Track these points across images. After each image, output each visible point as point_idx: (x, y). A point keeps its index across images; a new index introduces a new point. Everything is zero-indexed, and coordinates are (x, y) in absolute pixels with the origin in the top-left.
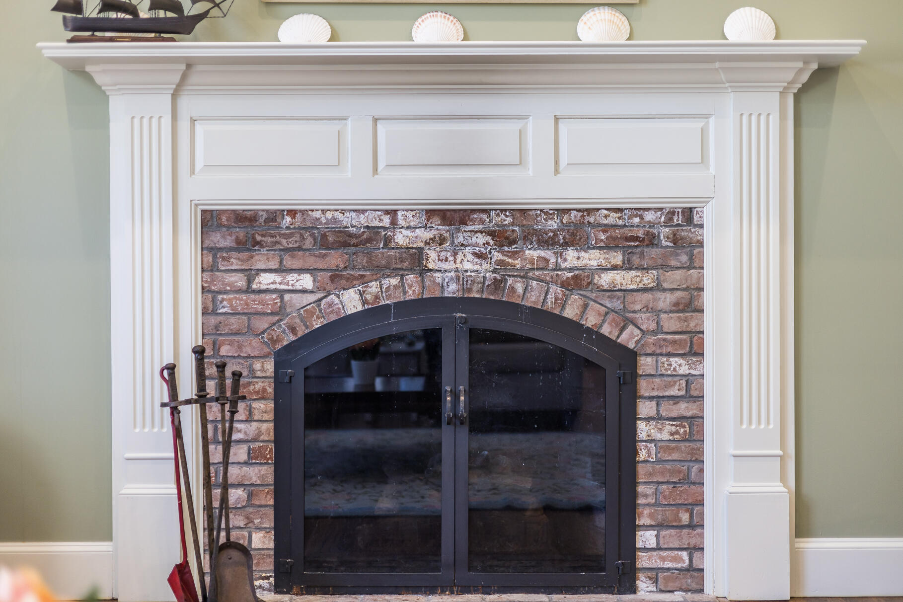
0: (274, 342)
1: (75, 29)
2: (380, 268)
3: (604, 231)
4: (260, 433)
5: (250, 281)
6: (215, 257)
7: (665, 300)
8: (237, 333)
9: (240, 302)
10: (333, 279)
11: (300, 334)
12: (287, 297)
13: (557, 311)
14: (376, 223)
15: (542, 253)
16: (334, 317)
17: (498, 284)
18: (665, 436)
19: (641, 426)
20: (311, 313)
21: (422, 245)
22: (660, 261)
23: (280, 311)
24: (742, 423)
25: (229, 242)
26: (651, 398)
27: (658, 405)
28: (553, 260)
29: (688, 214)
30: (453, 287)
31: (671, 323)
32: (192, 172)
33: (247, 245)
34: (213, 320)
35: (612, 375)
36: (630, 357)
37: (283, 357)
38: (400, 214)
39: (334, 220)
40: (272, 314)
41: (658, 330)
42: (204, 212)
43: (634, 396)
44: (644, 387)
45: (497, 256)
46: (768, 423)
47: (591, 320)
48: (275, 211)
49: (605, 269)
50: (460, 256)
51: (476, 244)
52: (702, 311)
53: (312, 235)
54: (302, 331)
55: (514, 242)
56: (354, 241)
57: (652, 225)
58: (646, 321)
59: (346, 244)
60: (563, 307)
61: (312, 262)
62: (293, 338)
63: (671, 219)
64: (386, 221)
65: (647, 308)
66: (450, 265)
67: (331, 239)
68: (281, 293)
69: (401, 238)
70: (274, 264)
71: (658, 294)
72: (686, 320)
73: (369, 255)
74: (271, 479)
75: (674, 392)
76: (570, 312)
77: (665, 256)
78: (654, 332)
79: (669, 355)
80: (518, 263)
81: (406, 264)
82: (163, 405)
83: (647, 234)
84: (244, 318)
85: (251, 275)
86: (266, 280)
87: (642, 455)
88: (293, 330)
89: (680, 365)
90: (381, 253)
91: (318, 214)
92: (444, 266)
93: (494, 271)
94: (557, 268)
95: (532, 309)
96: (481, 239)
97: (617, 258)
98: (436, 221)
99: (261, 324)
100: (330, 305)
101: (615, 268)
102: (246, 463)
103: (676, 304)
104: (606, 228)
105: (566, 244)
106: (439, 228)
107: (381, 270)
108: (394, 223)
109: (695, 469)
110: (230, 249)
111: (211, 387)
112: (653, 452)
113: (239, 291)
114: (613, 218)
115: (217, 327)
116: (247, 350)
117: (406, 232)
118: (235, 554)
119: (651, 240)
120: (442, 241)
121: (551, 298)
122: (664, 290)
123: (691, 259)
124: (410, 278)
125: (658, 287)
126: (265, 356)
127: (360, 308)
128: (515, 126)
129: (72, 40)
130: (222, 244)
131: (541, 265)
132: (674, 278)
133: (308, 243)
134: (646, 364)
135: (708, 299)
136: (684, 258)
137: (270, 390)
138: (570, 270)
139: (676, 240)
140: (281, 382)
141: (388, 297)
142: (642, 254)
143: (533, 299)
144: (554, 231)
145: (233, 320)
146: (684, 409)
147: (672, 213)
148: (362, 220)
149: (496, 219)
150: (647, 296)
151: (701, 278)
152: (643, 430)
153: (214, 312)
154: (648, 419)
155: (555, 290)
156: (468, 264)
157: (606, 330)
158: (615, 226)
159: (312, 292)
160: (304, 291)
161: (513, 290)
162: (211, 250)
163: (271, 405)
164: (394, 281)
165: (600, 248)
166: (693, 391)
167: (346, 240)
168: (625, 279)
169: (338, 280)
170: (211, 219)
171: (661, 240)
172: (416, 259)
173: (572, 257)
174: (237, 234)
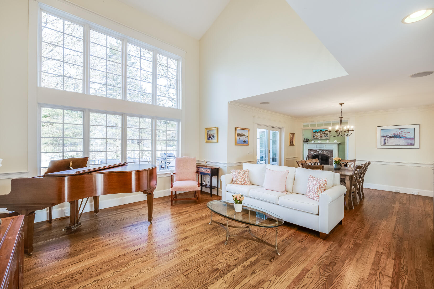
13: (325, 154)
17: (322, 153)
23: (312, 154)
32: (308, 148)
33: (310, 151)
36: (329, 157)
37: (312, 156)
47: (327, 155)
48: (312, 149)
55: (323, 151)
58: (330, 155)
86: (311, 152)
89: (332, 157)
100: (314, 154)
111: (308, 157)
117: (318, 150)
119: (330, 151)
134: (330, 157)
152: (330, 160)
156: (321, 152)
158: (328, 150)
163: (311, 158)
166: (332, 158)
167: (315, 151)
168: (329, 153)
169: (315, 152)
170: (309, 150)
171: (331, 151)
172: (318, 152)
173: (326, 152)
174: (310, 150)
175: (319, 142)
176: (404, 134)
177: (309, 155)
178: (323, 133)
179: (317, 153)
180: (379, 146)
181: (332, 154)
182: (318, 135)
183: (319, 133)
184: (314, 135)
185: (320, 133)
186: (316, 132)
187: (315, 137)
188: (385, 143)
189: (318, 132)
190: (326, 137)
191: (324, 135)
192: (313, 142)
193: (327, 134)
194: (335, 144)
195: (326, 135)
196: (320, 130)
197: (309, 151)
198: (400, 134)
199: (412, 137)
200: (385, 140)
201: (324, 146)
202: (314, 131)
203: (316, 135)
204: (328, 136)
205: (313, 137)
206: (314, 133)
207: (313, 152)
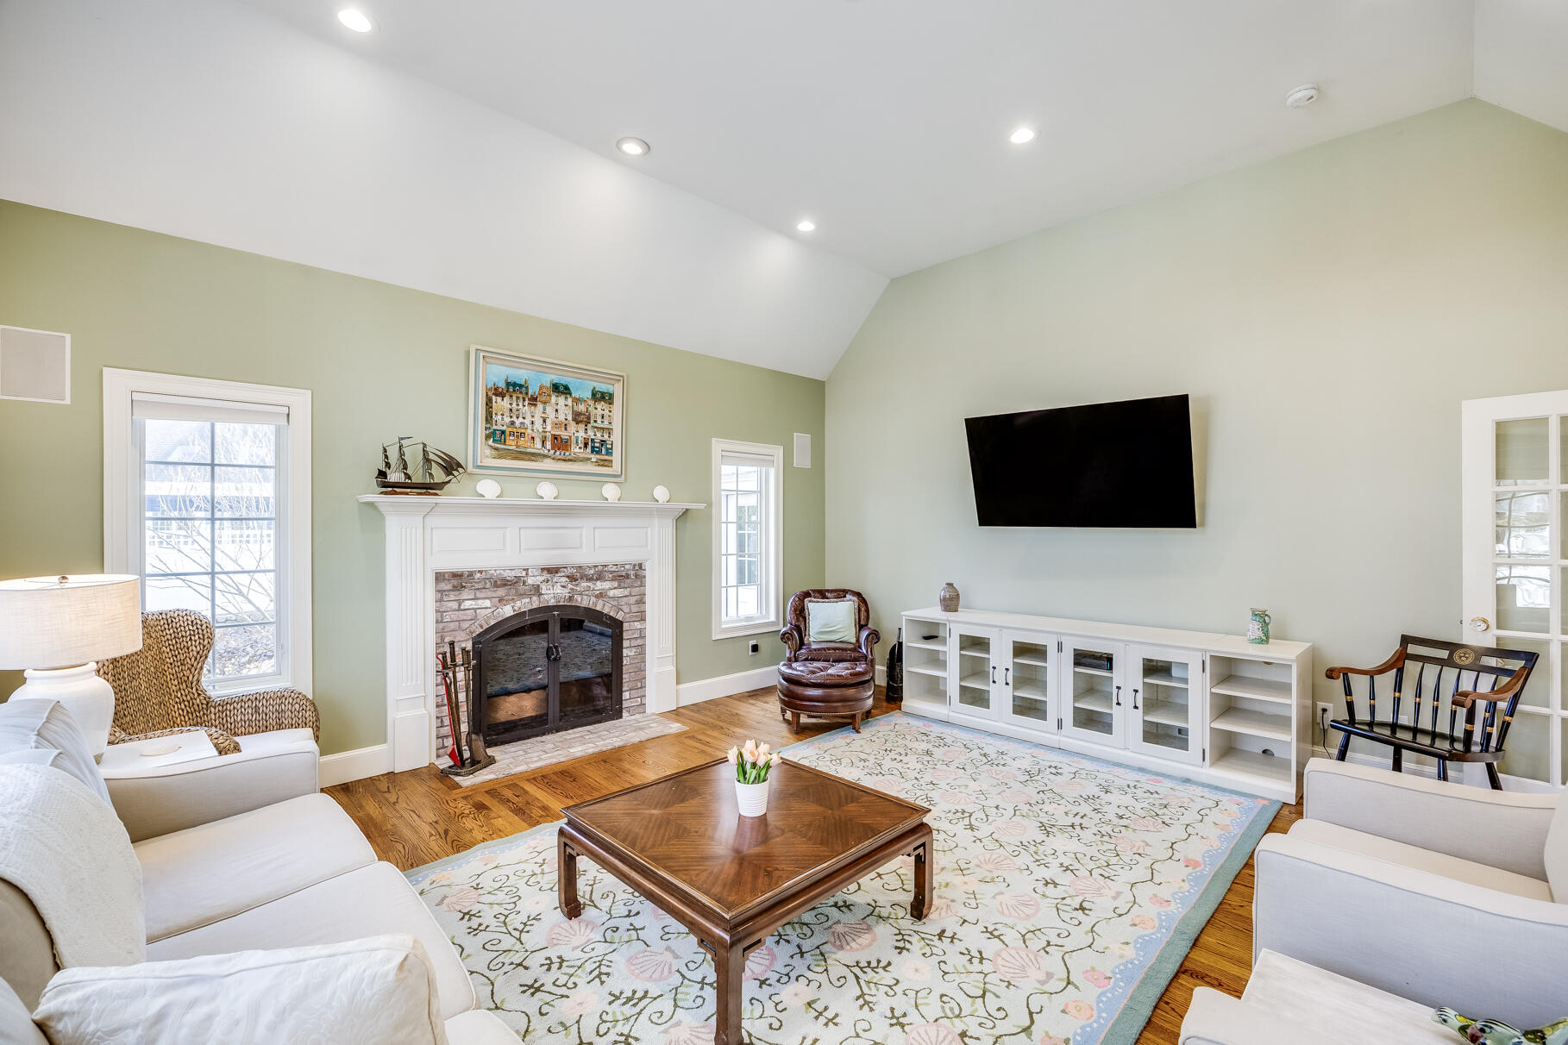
0: (472, 633)
1: (383, 487)
2: (521, 595)
3: (611, 574)
5: (460, 605)
6: (442, 594)
7: (633, 600)
8: (453, 631)
9: (454, 615)
10: (500, 601)
11: (485, 628)
12: (478, 611)
13: (594, 608)
14: (519, 575)
15: (588, 584)
16: (500, 619)
17: (571, 598)
18: (633, 654)
19: (624, 650)
20: (490, 618)
21: (539, 583)
22: (631, 585)
23: (474, 619)
24: (659, 645)
25: (449, 587)
26: (628, 639)
27: (630, 642)
28: (592, 587)
29: (640, 565)
30: (553, 601)
31: (635, 609)
32: (433, 553)
33: (459, 588)
34: (441, 625)
36: (620, 624)
37: (477, 639)
38: (530, 570)
39: (500, 574)
40: (471, 620)
41: (631, 612)
42: (437, 573)
43: (622, 639)
44: (625, 636)
45: (570, 586)
46: (667, 644)
47: (606, 611)
48: (472, 572)
49: (611, 589)
50: (555, 587)
51: (562, 582)
52: (645, 603)
53: (490, 582)
54: (485, 627)
55: (576, 580)
56: (509, 583)
57: (628, 570)
58: (626, 609)
59: (505, 585)
60: (596, 606)
61: (489, 594)
62: (481, 630)
63: (635, 568)
64: (524, 573)
65: (627, 604)
66: (551, 592)
67: (499, 583)
68: (475, 609)
69: (530, 581)
70: (471, 596)
71: (630, 598)
72: (639, 607)
73: (516, 589)
75: (636, 636)
76: (598, 608)
77: (632, 583)
78: (629, 613)
79: (634, 621)
80: (578, 589)
81: (533, 592)
83: (626, 574)
84: (457, 623)
85: (460, 602)
86: (467, 604)
87: (625, 662)
88: (481, 627)
89: (638, 625)
90: (521, 588)
91: (492, 572)
92: (549, 592)
93: (569, 593)
94: (593, 590)
95: (584, 608)
96: (564, 579)
97: (616, 584)
98: (545, 572)
99: (465, 625)
100: (499, 613)
101: (615, 588)
103: (637, 601)
104: (612, 572)
105: (597, 579)
106: (546, 576)
107: (522, 595)
108: (527, 574)
109: (643, 664)
110: (451, 590)
112: (629, 661)
113: (455, 610)
114: (614, 569)
115: (443, 629)
116: (458, 638)
117: (532, 578)
119: (628, 576)
120: (548, 581)
121: (591, 603)
122: (632, 596)
123: (641, 583)
124: (534, 598)
125: (630, 595)
126: (468, 640)
127: (512, 614)
128: (578, 531)
129: (381, 493)
130: (446, 588)
131: (587, 589)
132: (635, 591)
133: (488, 585)
134: (626, 626)
135: (648, 599)
136: (639, 583)
138: (598, 590)
139: (636, 576)
140: (475, 651)
141: (525, 607)
142: (624, 582)
143: (584, 604)
144: (592, 575)
145: (451, 624)
146: (639, 642)
147: (635, 565)
148: (513, 574)
149: (570, 571)
150: (626, 599)
151: (645, 590)
152: (625, 652)
153: (442, 622)
154: (627, 648)
155: (593, 599)
156: (558, 590)
157: (611, 614)
158: (615, 571)
159: (490, 608)
160: (487, 608)
161: (576, 600)
162: (439, 591)
164: (527, 600)
165: (609, 581)
166: (642, 635)
167: (506, 583)
168: (618, 592)
169: (502, 601)
170: (439, 577)
171: (631, 576)
172: (537, 590)
173: (599, 585)
174: (454, 582)
175: (547, 491)
177: (441, 633)
178: (581, 418)
179: (524, 604)
181: (641, 602)
182: (538, 425)
183: (540, 406)
184: (502, 422)
185: (550, 411)
186: (513, 388)
187: (511, 443)
189: (533, 400)
190: (600, 449)
191: (581, 434)
192: (488, 488)
193: (606, 425)
194: (662, 512)
195: (599, 435)
196: (556, 379)
197: (441, 594)
201: (587, 533)
202: (499, 374)
203: (514, 419)
204: (610, 446)
205: (487, 437)
206: (499, 399)
207: (482, 595)
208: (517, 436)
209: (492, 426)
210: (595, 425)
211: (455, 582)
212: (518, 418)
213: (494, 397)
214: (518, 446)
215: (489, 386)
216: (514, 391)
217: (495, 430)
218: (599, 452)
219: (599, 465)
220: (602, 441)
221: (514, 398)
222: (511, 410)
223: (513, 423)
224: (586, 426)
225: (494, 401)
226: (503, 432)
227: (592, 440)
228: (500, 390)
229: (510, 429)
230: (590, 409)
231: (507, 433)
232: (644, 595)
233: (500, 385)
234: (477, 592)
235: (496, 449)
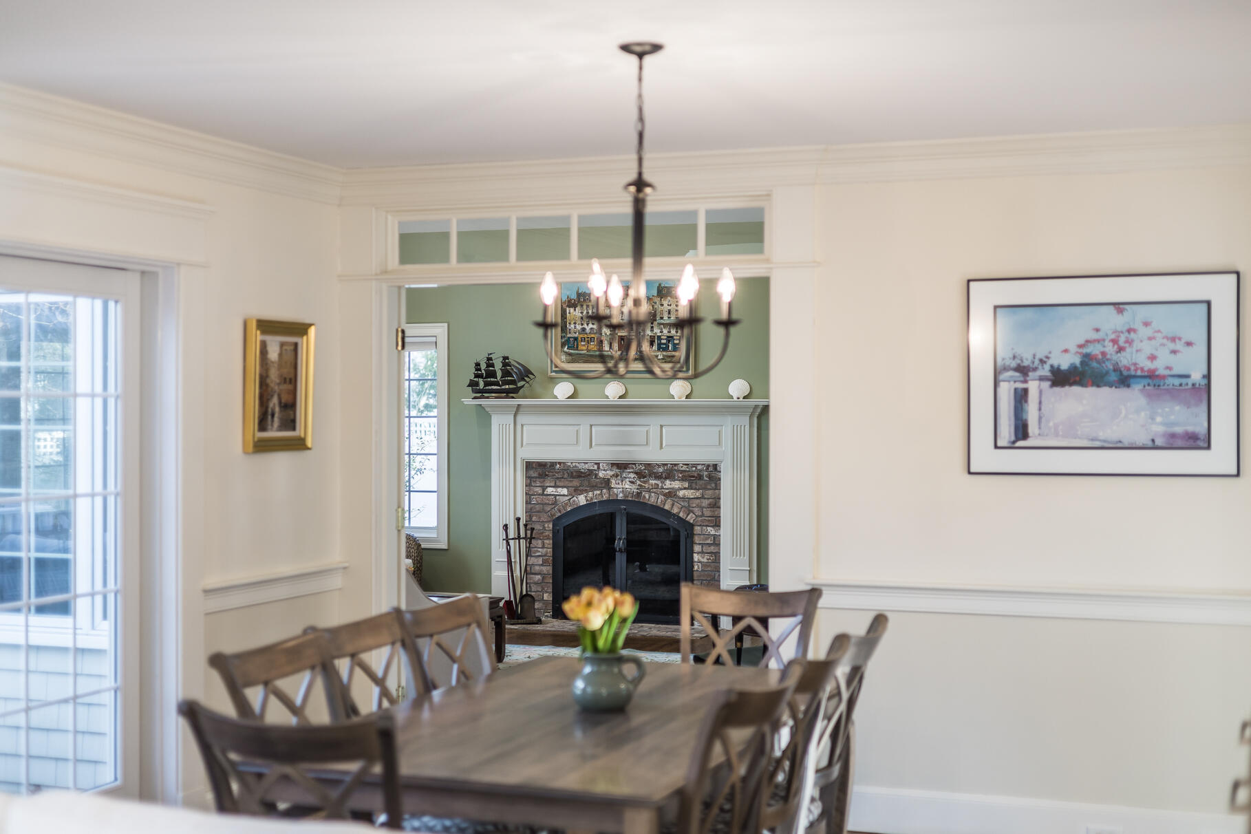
0: (552, 516)
1: (476, 393)
2: (593, 486)
3: (681, 473)
4: (547, 553)
5: (543, 491)
7: (705, 503)
8: (538, 512)
9: (540, 499)
10: (575, 491)
11: (562, 513)
12: (558, 497)
13: (662, 507)
14: (592, 468)
15: (656, 482)
16: (575, 506)
17: (639, 494)
18: (705, 560)
19: (695, 555)
20: (566, 504)
21: (609, 477)
22: (703, 486)
23: (555, 503)
24: (733, 556)
25: (536, 475)
26: (700, 544)
27: (702, 547)
28: (660, 485)
29: (715, 466)
30: (621, 495)
31: (707, 512)
32: (522, 446)
33: (543, 476)
34: (530, 506)
35: (683, 535)
36: (692, 526)
37: (556, 522)
38: (601, 464)
39: (575, 466)
40: (552, 504)
41: (703, 515)
42: (526, 462)
43: (693, 543)
44: (697, 539)
45: (638, 482)
46: (744, 556)
47: (675, 511)
48: (553, 462)
49: (681, 489)
50: (624, 483)
51: (630, 478)
52: (720, 508)
53: (567, 472)
54: (564, 512)
55: (645, 477)
56: (583, 475)
57: (700, 470)
58: (697, 512)
59: (579, 476)
60: (664, 505)
61: (567, 483)
62: (559, 514)
63: (708, 469)
64: (596, 467)
65: (698, 506)
66: (620, 486)
67: (574, 474)
68: (555, 496)
69: (601, 474)
70: (553, 484)
71: (703, 500)
72: (713, 511)
73: (589, 481)
74: (551, 572)
75: (709, 542)
76: (667, 507)
77: (705, 485)
78: (701, 516)
79: (707, 526)
80: (647, 485)
81: (603, 485)
82: (504, 540)
83: (698, 474)
84: (541, 506)
85: (544, 488)
86: (549, 490)
87: (696, 568)
88: (560, 511)
89: (711, 530)
90: (593, 480)
91: (569, 464)
92: (618, 486)
93: (637, 489)
94: (662, 488)
95: (651, 505)
96: (632, 475)
97: (686, 485)
98: (615, 468)
99: (548, 508)
100: (574, 501)
101: (685, 489)
102: (542, 565)
103: (710, 504)
104: (682, 472)
105: (666, 478)
106: (616, 471)
107: (593, 487)
108: (599, 468)
109: (717, 574)
110: (536, 477)
111: (522, 535)
112: (700, 567)
113: (539, 495)
114: (684, 468)
115: (531, 509)
116: (542, 519)
117: (603, 472)
118: (529, 599)
119: (700, 477)
120: (617, 476)
121: (659, 501)
122: (705, 498)
123: (716, 486)
124: (604, 491)
125: (703, 497)
126: (549, 522)
127: (585, 503)
128: (645, 429)
129: (475, 398)
130: (533, 475)
131: (656, 487)
132: (709, 493)
133: (566, 476)
134: (697, 529)
135: (722, 503)
136: (713, 485)
137: (551, 535)
138: (667, 489)
139: (710, 477)
140: (555, 532)
141: (596, 499)
142: (696, 483)
143: (652, 501)
144: (661, 473)
145: (537, 506)
146: (712, 549)
147: (709, 466)
148: (587, 467)
149: (638, 468)
150: (698, 501)
151: (719, 494)
152: (696, 557)
153: (530, 503)
154: (698, 553)
155: (661, 497)
156: (627, 486)
157: (681, 515)
158: (685, 471)
159: (567, 496)
160: (564, 495)
161: (644, 497)
162: (529, 478)
163: (551, 541)
164: (598, 492)
165: (679, 480)
166: (716, 542)
168: (689, 493)
169: (577, 491)
170: (529, 465)
171: (707, 478)
172: (606, 483)
173: (668, 484)
174: (538, 472)
175: (613, 391)
176: (1148, 348)
177: (529, 512)
178: (645, 317)
179: (595, 495)
180: (985, 456)
181: (715, 505)
184: (574, 330)
187: (583, 348)
188: (1022, 431)
190: (666, 345)
192: (563, 390)
193: (672, 320)
194: (732, 409)
195: (665, 331)
197: (529, 481)
198: (1121, 349)
199: (1197, 376)
200: (1021, 397)
201: (654, 431)
203: (585, 326)
204: (677, 342)
205: (563, 345)
206: (572, 310)
207: (561, 484)
208: (588, 342)
209: (566, 334)
210: (662, 321)
211: (540, 470)
212: (588, 324)
213: (568, 309)
214: (588, 350)
215: (564, 300)
216: (584, 300)
217: (569, 338)
218: (666, 349)
219: (666, 362)
220: (668, 337)
221: (585, 307)
222: (582, 318)
223: (584, 329)
224: (652, 323)
225: (568, 312)
226: (576, 339)
227: (659, 338)
228: (573, 301)
229: (581, 336)
230: (656, 306)
231: (580, 339)
232: (720, 499)
233: (572, 297)
234: (557, 481)
235: (570, 354)
